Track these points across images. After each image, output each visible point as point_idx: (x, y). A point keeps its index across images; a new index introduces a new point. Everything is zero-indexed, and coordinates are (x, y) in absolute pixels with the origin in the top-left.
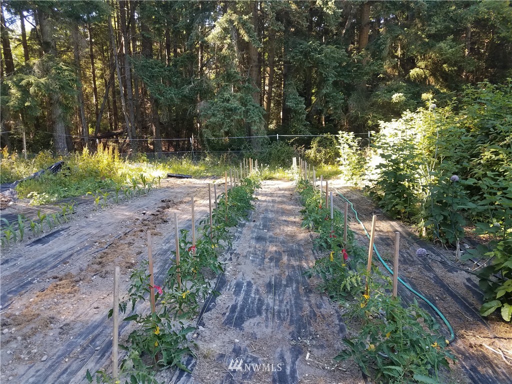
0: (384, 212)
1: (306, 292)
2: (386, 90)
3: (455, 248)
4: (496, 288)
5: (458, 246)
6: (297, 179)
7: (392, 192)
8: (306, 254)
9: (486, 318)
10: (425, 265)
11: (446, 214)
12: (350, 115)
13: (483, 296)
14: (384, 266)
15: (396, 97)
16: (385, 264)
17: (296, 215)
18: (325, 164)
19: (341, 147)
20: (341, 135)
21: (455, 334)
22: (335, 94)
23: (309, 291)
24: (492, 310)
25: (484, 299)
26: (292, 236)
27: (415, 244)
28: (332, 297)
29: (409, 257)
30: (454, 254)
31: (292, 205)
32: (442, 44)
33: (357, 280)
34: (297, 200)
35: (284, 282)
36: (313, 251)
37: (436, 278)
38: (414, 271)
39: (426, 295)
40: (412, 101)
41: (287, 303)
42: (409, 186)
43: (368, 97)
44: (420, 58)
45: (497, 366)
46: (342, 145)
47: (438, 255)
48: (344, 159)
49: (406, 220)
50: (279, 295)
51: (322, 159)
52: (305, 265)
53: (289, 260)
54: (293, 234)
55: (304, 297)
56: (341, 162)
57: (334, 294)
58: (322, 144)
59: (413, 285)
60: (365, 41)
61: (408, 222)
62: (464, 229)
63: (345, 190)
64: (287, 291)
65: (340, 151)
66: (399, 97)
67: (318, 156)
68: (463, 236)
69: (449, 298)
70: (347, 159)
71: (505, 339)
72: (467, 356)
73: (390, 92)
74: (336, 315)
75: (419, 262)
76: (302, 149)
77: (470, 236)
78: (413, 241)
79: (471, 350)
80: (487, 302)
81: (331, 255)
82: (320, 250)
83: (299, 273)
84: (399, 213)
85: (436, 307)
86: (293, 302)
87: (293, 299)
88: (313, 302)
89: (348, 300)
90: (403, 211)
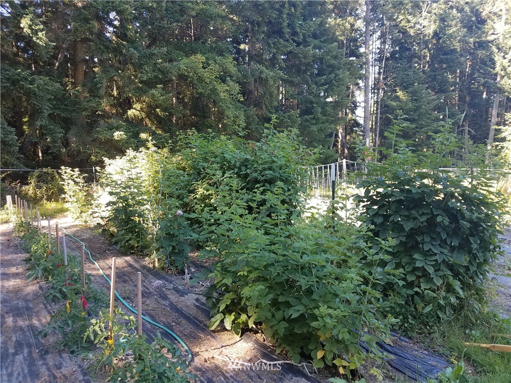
0: (118, 249)
1: (42, 355)
2: (107, 127)
3: (184, 273)
4: (219, 303)
5: (186, 271)
6: (14, 221)
7: (125, 228)
8: (37, 309)
9: (214, 331)
10: (160, 295)
11: (174, 244)
12: (71, 149)
13: (210, 312)
14: (123, 304)
15: (118, 135)
16: (124, 302)
17: (18, 265)
18: (48, 201)
19: (66, 184)
20: (64, 171)
21: (192, 354)
22: (53, 127)
23: (45, 352)
24: (218, 323)
25: (211, 315)
26: (17, 291)
27: (150, 276)
28: (72, 352)
29: (146, 290)
30: (184, 279)
31: (12, 253)
32: (154, 91)
33: (100, 327)
34: (17, 246)
35: (12, 351)
36: (44, 304)
37: (171, 304)
38: (151, 303)
39: (164, 324)
40: (133, 139)
41: (19, 374)
42: (139, 221)
43: (89, 133)
44: (135, 101)
45: (226, 372)
46: (66, 181)
47: (171, 282)
48: (70, 196)
49: (140, 253)
50: (7, 368)
51: (43, 195)
52: (35, 322)
53: (15, 322)
54: (17, 289)
55: (40, 361)
56: (66, 199)
57: (75, 348)
58: (42, 179)
59: (152, 317)
60: (81, 77)
61: (141, 255)
62: (189, 254)
63: (75, 229)
64: (16, 360)
65: (64, 187)
66: (120, 135)
67: (38, 193)
68: (189, 262)
69: (184, 321)
70: (73, 196)
71: (229, 346)
72: (204, 371)
73: (111, 130)
74: (79, 370)
75: (155, 293)
76: (16, 185)
77: (194, 260)
78: (148, 273)
79: (206, 363)
80: (213, 317)
81: (68, 305)
82: (53, 301)
83: (30, 334)
84: (132, 247)
85: (174, 333)
86: (26, 371)
87: (25, 367)
88: (51, 363)
89: (90, 350)
90: (137, 245)
